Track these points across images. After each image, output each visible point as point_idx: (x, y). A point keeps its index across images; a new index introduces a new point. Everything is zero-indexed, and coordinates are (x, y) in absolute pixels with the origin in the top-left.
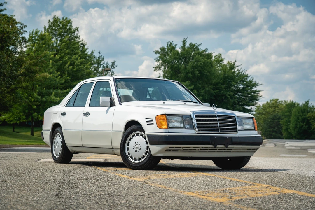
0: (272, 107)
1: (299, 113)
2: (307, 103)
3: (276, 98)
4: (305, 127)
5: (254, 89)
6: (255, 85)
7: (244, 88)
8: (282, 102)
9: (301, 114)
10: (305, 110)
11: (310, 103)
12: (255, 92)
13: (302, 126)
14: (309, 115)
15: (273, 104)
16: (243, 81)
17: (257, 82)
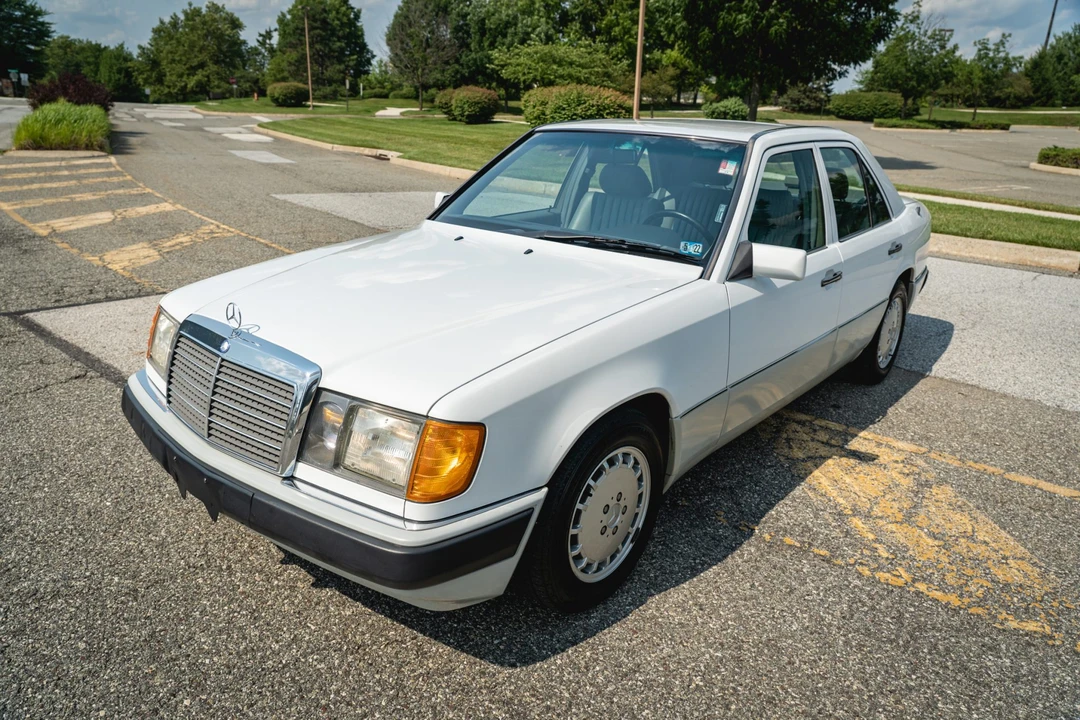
0: (60, 47)
1: (111, 58)
2: (122, 46)
3: (66, 34)
4: (123, 81)
5: (40, 19)
6: (40, 13)
7: (22, 15)
8: (75, 40)
9: (114, 61)
10: (120, 56)
11: (125, 47)
12: (43, 24)
13: (119, 79)
14: (129, 64)
15: (63, 43)
16: (20, 5)
17: (43, 9)
